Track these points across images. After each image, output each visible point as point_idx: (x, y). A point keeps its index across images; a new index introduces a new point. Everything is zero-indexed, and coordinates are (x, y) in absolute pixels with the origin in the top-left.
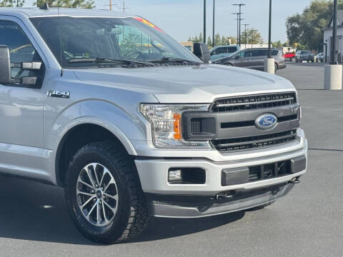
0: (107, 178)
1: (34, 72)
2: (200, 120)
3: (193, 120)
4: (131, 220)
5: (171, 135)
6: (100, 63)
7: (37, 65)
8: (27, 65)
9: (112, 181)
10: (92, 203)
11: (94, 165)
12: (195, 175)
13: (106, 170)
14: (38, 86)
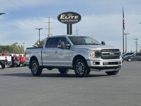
0: (82, 65)
1: (68, 46)
2: (99, 53)
3: (97, 53)
4: (86, 72)
5: (93, 56)
6: (81, 44)
7: (69, 45)
8: (67, 45)
9: (83, 65)
10: (79, 70)
11: (80, 63)
12: (98, 63)
13: (82, 63)
14: (69, 49)
